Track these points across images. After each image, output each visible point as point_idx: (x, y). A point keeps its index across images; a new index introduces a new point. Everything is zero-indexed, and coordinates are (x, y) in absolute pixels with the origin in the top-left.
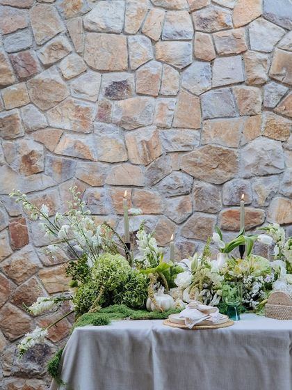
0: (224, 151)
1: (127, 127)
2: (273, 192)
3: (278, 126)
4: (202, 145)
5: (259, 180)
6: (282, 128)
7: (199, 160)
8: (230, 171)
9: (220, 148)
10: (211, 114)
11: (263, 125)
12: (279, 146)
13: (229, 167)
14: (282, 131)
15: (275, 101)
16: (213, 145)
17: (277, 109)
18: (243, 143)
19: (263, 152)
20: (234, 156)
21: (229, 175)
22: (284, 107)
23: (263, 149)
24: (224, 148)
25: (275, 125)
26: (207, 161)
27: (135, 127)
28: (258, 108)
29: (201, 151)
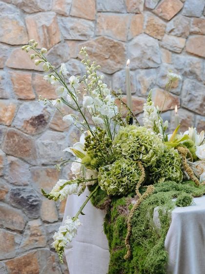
0: (115, 43)
1: (27, 10)
2: (153, 83)
3: (156, 26)
4: (96, 36)
5: (143, 72)
6: (159, 28)
7: (94, 50)
8: (119, 63)
9: (112, 41)
10: (104, 7)
11: (145, 24)
12: (156, 44)
13: (119, 58)
14: (158, 30)
15: (154, 3)
16: (106, 37)
17: (156, 11)
18: (129, 38)
19: (146, 47)
20: (123, 49)
21: (119, 66)
22: (160, 10)
23: (146, 45)
24: (116, 41)
25: (154, 25)
26: (101, 51)
27: (36, 10)
28: (141, 7)
29: (95, 41)
